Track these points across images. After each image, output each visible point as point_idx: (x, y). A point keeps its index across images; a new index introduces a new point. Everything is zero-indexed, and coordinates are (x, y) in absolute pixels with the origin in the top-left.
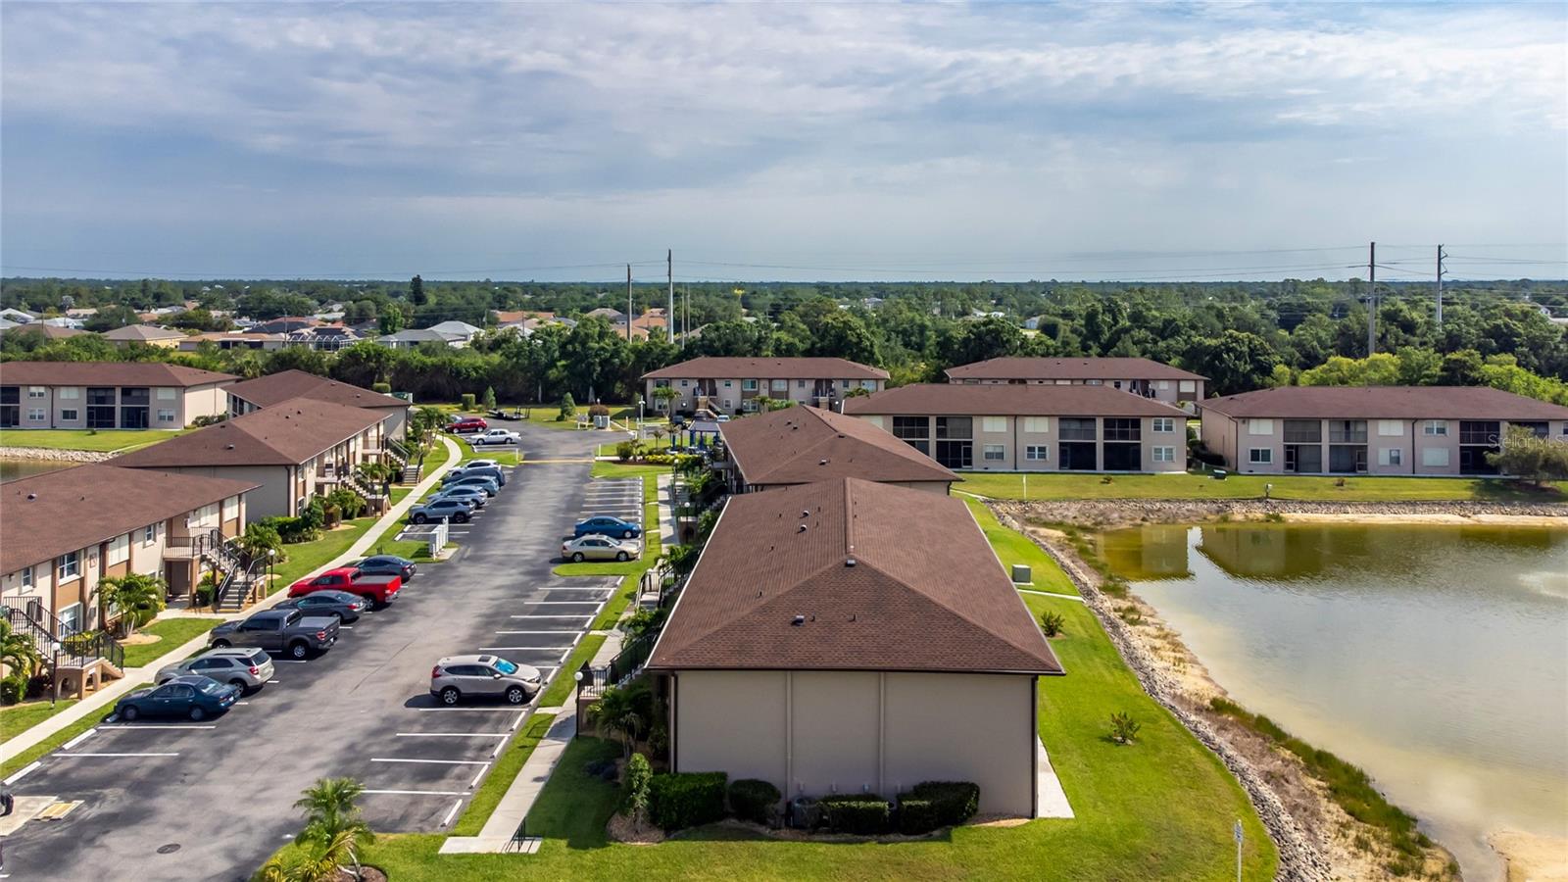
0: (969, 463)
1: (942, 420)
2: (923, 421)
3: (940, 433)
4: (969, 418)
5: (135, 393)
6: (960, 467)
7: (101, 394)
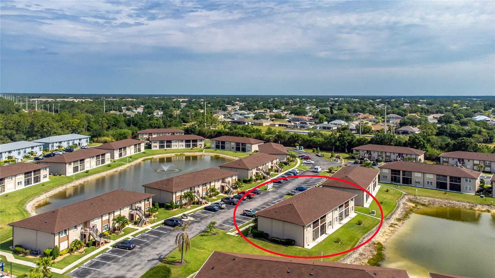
0: (411, 183)
1: (404, 172)
2: (399, 171)
3: (403, 175)
4: (411, 172)
5: (244, 145)
6: (408, 184)
7: (238, 144)
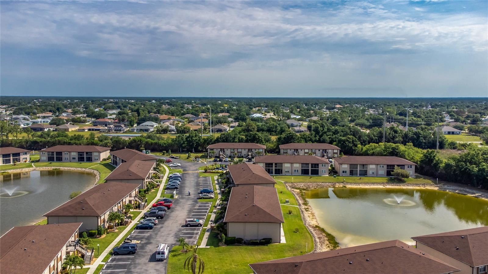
0: (282, 173)
1: (276, 164)
2: (272, 164)
3: (276, 167)
4: (282, 163)
5: (89, 153)
6: (280, 174)
7: (81, 154)
